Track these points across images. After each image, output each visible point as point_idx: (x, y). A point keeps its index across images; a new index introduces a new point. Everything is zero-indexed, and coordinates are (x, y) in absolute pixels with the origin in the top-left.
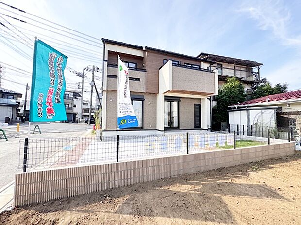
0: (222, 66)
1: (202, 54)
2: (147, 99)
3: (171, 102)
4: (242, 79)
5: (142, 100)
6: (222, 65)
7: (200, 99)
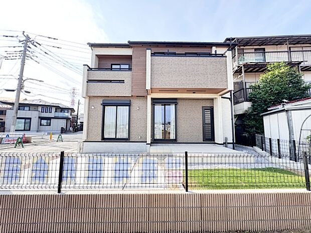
0: (265, 51)
1: (228, 39)
2: (136, 103)
3: (165, 105)
4: (302, 64)
5: (129, 105)
6: (264, 49)
7: (212, 99)
